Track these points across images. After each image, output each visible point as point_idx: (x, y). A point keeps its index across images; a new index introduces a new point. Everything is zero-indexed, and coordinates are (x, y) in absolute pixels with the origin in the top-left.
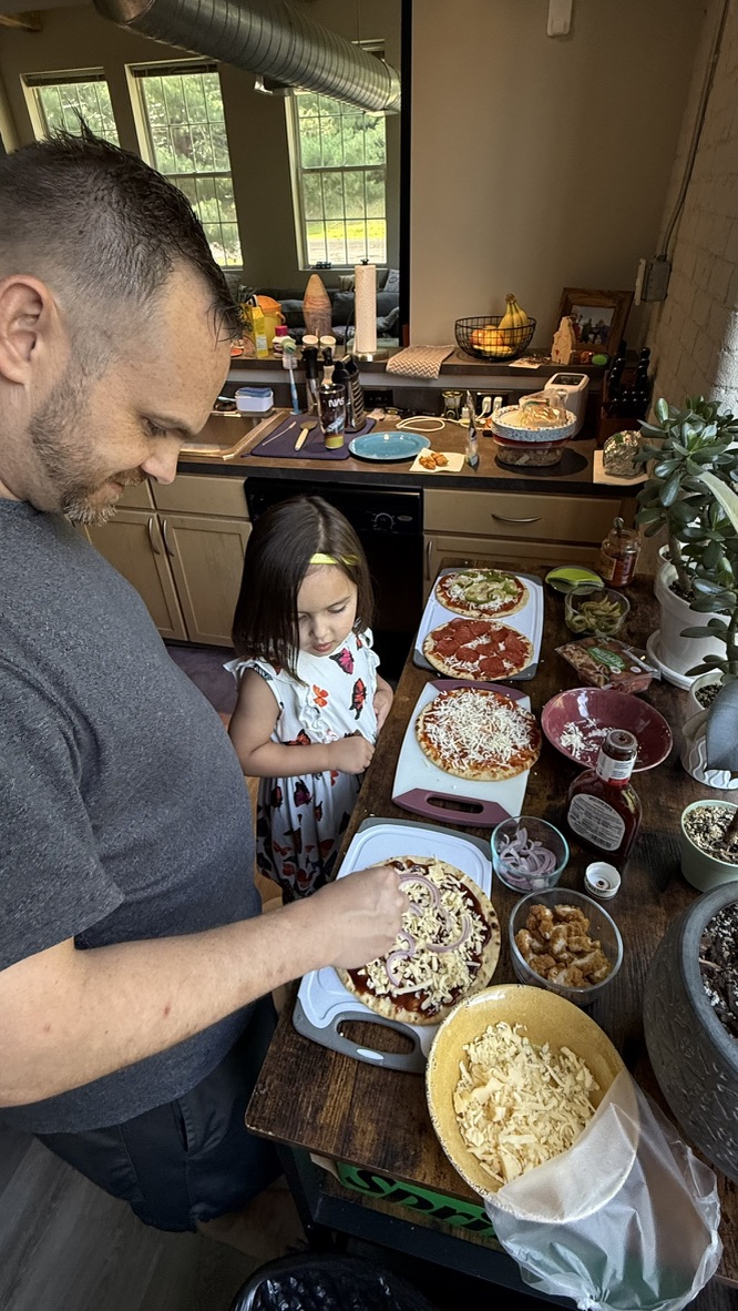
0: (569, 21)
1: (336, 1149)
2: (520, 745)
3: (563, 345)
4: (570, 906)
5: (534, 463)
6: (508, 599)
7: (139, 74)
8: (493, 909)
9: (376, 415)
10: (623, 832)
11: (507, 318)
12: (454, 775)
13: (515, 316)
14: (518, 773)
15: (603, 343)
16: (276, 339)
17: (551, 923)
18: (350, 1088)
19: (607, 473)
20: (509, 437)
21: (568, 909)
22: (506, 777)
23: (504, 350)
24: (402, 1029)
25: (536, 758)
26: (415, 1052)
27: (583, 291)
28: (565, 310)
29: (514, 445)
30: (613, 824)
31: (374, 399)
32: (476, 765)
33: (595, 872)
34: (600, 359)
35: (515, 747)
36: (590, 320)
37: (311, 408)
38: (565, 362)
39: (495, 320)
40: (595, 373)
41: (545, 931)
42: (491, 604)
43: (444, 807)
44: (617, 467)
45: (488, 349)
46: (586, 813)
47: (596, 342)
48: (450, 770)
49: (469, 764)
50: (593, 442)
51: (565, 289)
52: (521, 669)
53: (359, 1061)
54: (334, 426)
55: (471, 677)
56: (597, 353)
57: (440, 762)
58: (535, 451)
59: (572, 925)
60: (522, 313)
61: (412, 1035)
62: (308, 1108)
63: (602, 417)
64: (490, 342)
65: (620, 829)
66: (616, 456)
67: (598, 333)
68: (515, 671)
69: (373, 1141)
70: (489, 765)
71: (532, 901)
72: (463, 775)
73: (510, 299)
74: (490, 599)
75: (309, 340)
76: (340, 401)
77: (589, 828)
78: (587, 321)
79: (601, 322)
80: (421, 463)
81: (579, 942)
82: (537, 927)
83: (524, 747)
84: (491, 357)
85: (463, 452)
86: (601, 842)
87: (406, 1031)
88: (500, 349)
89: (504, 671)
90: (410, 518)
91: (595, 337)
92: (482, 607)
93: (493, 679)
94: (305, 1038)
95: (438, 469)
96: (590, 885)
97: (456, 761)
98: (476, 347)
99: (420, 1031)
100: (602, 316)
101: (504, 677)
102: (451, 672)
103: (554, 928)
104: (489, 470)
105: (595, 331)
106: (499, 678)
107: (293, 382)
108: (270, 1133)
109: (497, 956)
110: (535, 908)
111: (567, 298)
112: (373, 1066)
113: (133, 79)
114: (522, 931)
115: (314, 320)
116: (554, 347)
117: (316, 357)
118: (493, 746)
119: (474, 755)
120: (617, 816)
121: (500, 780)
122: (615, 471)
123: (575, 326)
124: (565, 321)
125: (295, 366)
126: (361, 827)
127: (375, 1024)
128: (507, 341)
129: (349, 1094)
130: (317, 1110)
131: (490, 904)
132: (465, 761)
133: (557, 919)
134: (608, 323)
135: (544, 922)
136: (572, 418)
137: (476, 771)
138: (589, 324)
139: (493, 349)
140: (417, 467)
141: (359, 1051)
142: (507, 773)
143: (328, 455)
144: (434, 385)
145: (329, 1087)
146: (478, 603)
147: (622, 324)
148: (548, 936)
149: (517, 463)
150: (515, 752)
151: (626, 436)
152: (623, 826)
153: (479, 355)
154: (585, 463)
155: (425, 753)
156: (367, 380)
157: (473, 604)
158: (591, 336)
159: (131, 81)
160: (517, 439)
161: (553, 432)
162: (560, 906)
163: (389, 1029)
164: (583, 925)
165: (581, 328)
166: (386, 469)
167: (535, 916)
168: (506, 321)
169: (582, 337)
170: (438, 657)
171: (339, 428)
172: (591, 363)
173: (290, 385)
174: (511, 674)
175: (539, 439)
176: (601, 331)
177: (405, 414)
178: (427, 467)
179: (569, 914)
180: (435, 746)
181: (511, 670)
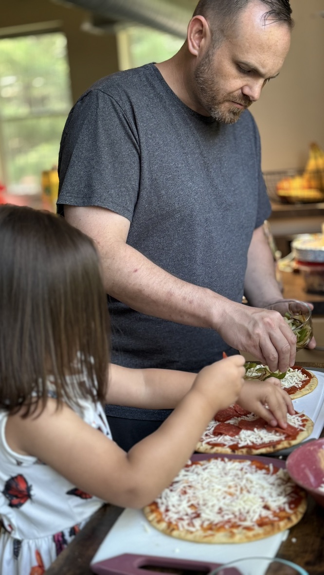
2: (274, 505)
11: (312, 162)
12: (180, 538)
13: (320, 161)
14: (267, 534)
22: (249, 539)
25: (295, 520)
29: (319, 267)
32: (212, 527)
35: (266, 507)
45: (295, 193)
48: (175, 533)
49: (202, 526)
52: (294, 442)
55: (228, 450)
57: (163, 525)
70: (227, 526)
72: (190, 537)
83: (279, 507)
88: (308, 193)
97: (185, 523)
98: (281, 193)
102: (204, 447)
106: (263, 450)
118: (238, 506)
119: (209, 515)
121: (240, 542)
128: (314, 183)
132: (197, 522)
137: (210, 532)
139: (300, 193)
142: (250, 534)
150: (265, 513)
153: (285, 201)
155: (147, 517)
168: (312, 165)
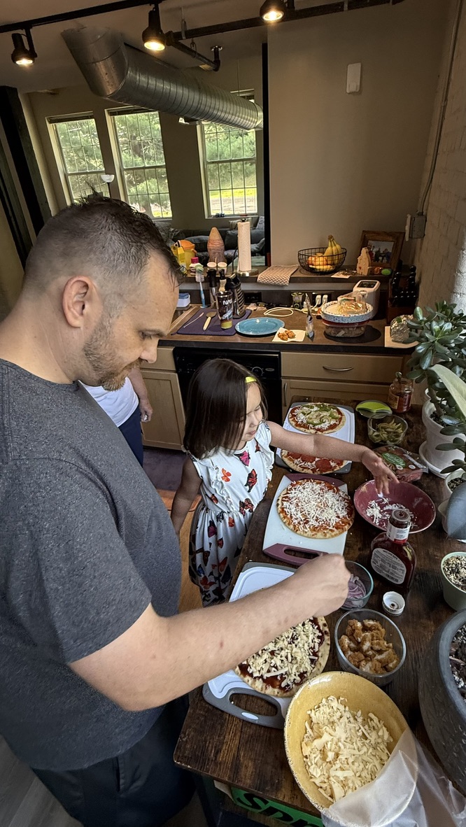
0: (359, 84)
1: (229, 778)
2: (341, 516)
3: (363, 264)
4: (373, 620)
5: (347, 335)
6: (333, 422)
7: (112, 114)
8: (325, 622)
9: (252, 307)
10: (405, 572)
11: (329, 248)
12: (300, 535)
13: (334, 248)
14: (340, 533)
15: (387, 262)
16: (192, 265)
17: (361, 631)
18: (238, 738)
19: (393, 341)
20: (332, 320)
21: (371, 622)
22: (332, 536)
23: (328, 268)
24: (270, 699)
25: (351, 524)
26: (278, 715)
27: (374, 232)
28: (364, 243)
29: (335, 325)
30: (399, 567)
31: (250, 298)
32: (314, 529)
33: (389, 598)
34: (386, 272)
35: (338, 517)
36: (380, 249)
37: (213, 304)
38: (365, 273)
39: (322, 250)
40: (383, 280)
41: (357, 637)
42: (322, 425)
43: (294, 555)
44: (399, 337)
45: (318, 267)
46: (382, 560)
48: (298, 532)
49: (310, 527)
50: (384, 321)
51: (363, 231)
52: (342, 467)
53: (243, 720)
54: (226, 316)
55: (311, 472)
56: (384, 268)
57: (292, 527)
58: (348, 328)
59: (374, 633)
60: (338, 246)
61: (276, 704)
62: (212, 750)
63: (389, 307)
64: (320, 263)
65: (403, 571)
66: (398, 330)
68: (338, 468)
69: (252, 772)
70: (321, 529)
72: (306, 535)
73: (331, 238)
74: (322, 422)
75: (211, 265)
76: (230, 301)
77: (384, 570)
79: (386, 250)
80: (279, 337)
81: (378, 644)
82: (352, 634)
83: (344, 517)
84: (320, 272)
85: (305, 330)
86: (392, 578)
87: (273, 702)
88: (325, 267)
89: (331, 468)
90: (273, 370)
91: (383, 259)
92: (317, 427)
93: (324, 473)
94: (210, 705)
95: (289, 340)
96: (386, 607)
97: (302, 526)
98: (311, 266)
99: (281, 701)
100: (387, 246)
101: (331, 472)
102: (298, 469)
103: (363, 635)
104: (321, 340)
105: (383, 255)
106: (328, 472)
107: (202, 289)
108: (189, 767)
109: (328, 653)
110: (351, 622)
111: (365, 236)
112: (252, 723)
113: (110, 117)
114: (343, 637)
115: (214, 253)
116: (358, 265)
117: (215, 274)
118: (324, 516)
119: (313, 522)
120: (401, 562)
121: (329, 538)
122: (398, 340)
123: (370, 253)
124: (364, 250)
125: (203, 280)
126: (244, 568)
127: (253, 696)
128: (329, 262)
129: (237, 742)
130: (217, 752)
132: (307, 526)
133: (365, 629)
134: (390, 250)
135: (356, 631)
136: (370, 308)
137: (314, 532)
138: (379, 251)
139: (321, 267)
140: (276, 339)
141: (243, 714)
142: (333, 534)
143: (223, 333)
144: (286, 289)
145: (224, 737)
146: (314, 425)
147: (399, 250)
148: (359, 640)
149: (338, 335)
150: (338, 520)
151: (403, 318)
152: (405, 569)
153: (313, 271)
154: (379, 334)
155: (282, 521)
156: (245, 287)
157: (311, 425)
158: (380, 258)
159: (108, 118)
160: (337, 321)
161: (358, 317)
162: (367, 620)
163: (262, 699)
164: (381, 633)
165: (374, 253)
166: (258, 341)
167: (351, 627)
168: (328, 251)
169: (375, 259)
170: (290, 460)
171: (229, 316)
172: (381, 274)
173: (200, 290)
174: (335, 470)
175: (350, 321)
176: (386, 255)
177: (269, 307)
178: (283, 339)
179: (372, 626)
180: (289, 516)
181: (335, 467)
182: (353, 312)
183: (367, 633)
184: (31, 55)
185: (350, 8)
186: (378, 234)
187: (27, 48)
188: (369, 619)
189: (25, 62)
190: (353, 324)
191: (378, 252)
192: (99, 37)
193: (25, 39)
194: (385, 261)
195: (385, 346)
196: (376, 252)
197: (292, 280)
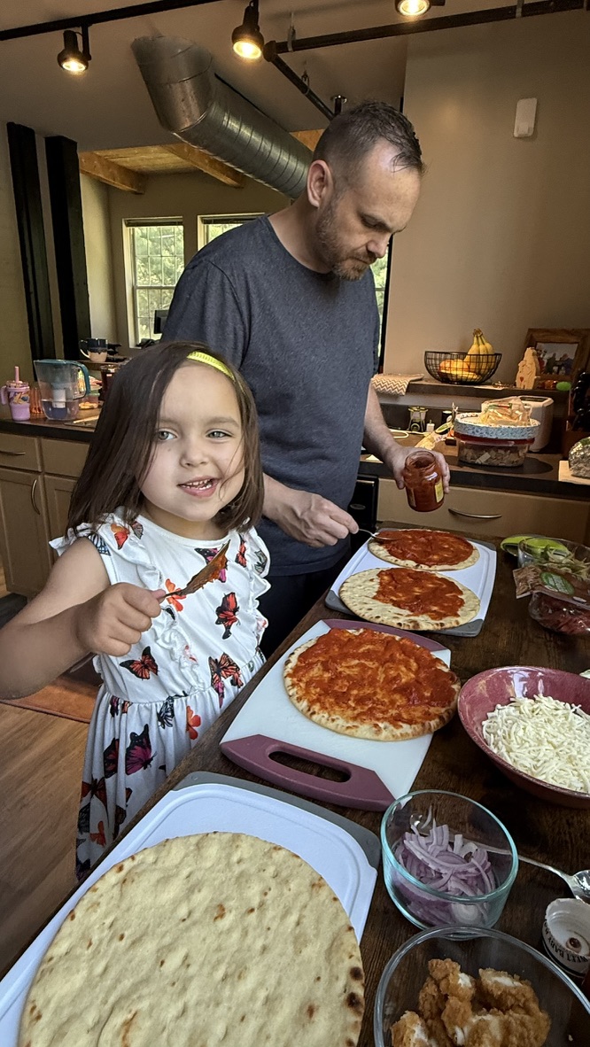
0: (533, 126)
3: (528, 371)
4: (511, 974)
5: (495, 462)
7: (207, 222)
11: (474, 347)
13: (482, 347)
15: (567, 374)
17: (467, 1007)
19: (573, 475)
20: (470, 433)
21: (505, 981)
23: (471, 376)
27: (547, 331)
28: (531, 342)
29: (475, 441)
33: (564, 919)
34: (563, 385)
36: (554, 355)
38: (530, 387)
39: (462, 355)
40: (559, 398)
41: (454, 1022)
45: (454, 373)
47: (561, 372)
50: (559, 456)
51: (530, 330)
52: (461, 623)
56: (561, 381)
58: (496, 449)
59: (515, 1017)
60: (488, 345)
63: (567, 429)
64: (457, 368)
66: (583, 457)
67: (563, 365)
71: (435, 949)
73: (477, 333)
78: (551, 356)
79: (565, 355)
82: (440, 1012)
84: (457, 380)
90: (363, 507)
91: (559, 368)
96: (554, 943)
98: (443, 371)
100: (568, 351)
103: (474, 1020)
105: (559, 364)
110: (440, 966)
111: (532, 337)
113: (202, 225)
114: (408, 1016)
116: (519, 375)
122: (582, 473)
123: (540, 360)
124: (529, 352)
126: (180, 784)
128: (472, 366)
131: (357, 953)
133: (483, 1000)
134: (572, 356)
135: (452, 1000)
136: (535, 423)
138: (554, 358)
139: (459, 373)
144: (402, 402)
149: (478, 461)
153: (445, 378)
154: (550, 468)
160: (478, 435)
161: (515, 431)
162: (490, 972)
164: (537, 1022)
165: (546, 361)
167: (437, 984)
168: (473, 350)
169: (545, 369)
172: (556, 390)
175: (500, 436)
176: (565, 363)
179: (506, 992)
182: (507, 423)
183: (488, 1017)
184: (85, 58)
185: (524, 14)
186: (554, 332)
187: (81, 49)
188: (500, 968)
189: (74, 66)
190: (506, 441)
191: (552, 361)
192: (180, 51)
193: (80, 39)
194: (562, 371)
195: (560, 480)
196: (549, 360)
197: (412, 389)
